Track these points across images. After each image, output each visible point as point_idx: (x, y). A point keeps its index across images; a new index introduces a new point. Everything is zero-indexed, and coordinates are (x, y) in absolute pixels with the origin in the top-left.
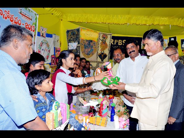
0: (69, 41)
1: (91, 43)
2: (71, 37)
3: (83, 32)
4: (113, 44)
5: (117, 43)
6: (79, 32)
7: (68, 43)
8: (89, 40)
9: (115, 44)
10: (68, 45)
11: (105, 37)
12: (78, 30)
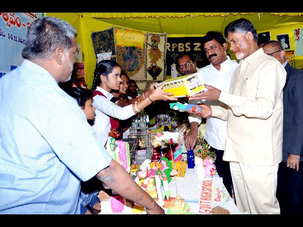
0: (98, 51)
1: (134, 51)
2: (100, 44)
3: (120, 33)
4: (169, 50)
5: (176, 49)
6: (113, 35)
7: (96, 54)
8: (130, 47)
9: (173, 50)
10: (97, 57)
11: (155, 40)
12: (111, 32)
